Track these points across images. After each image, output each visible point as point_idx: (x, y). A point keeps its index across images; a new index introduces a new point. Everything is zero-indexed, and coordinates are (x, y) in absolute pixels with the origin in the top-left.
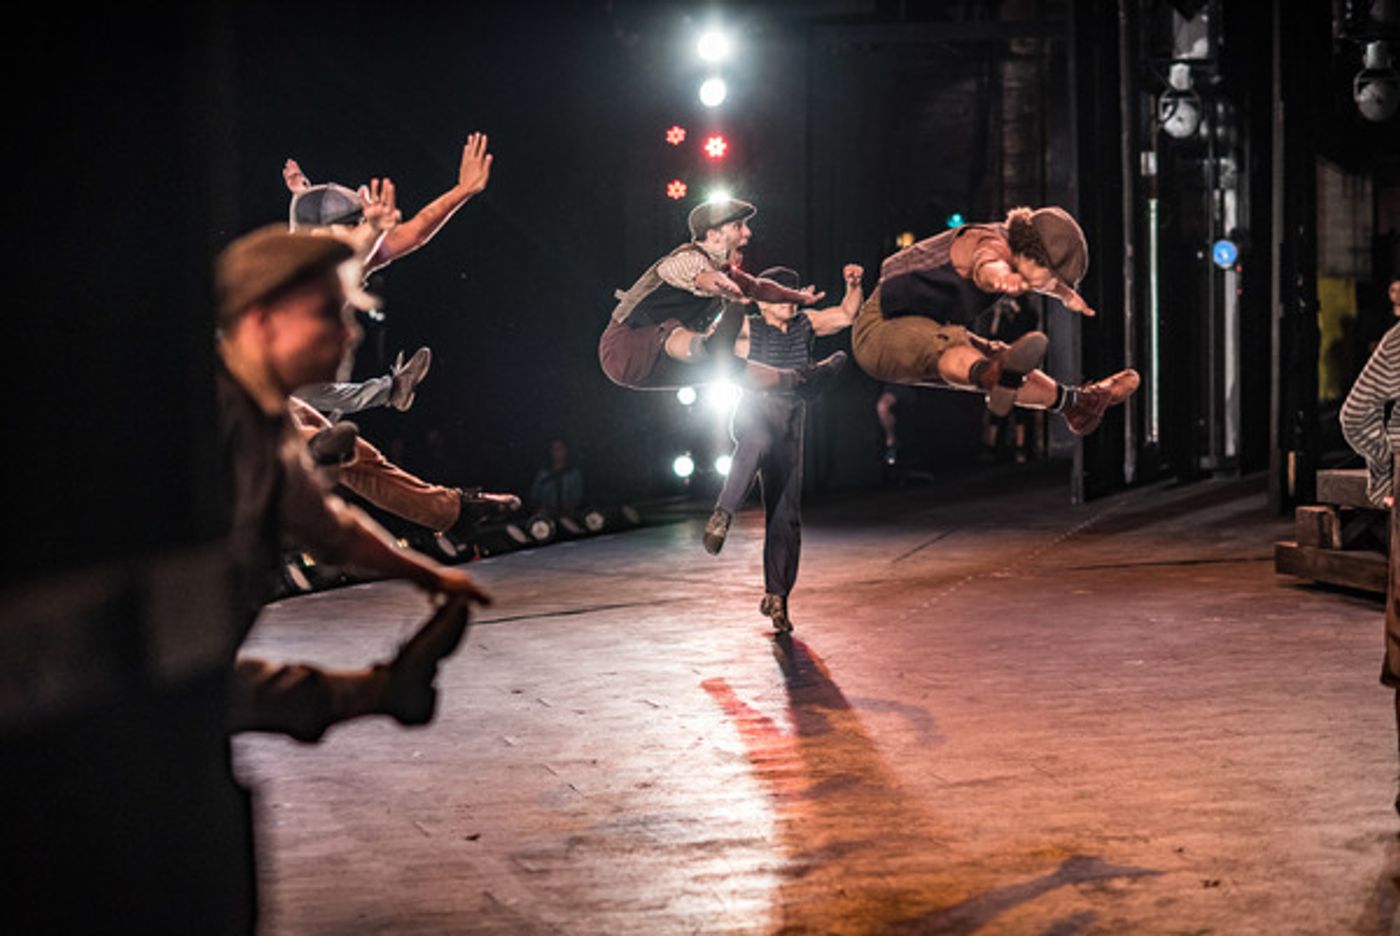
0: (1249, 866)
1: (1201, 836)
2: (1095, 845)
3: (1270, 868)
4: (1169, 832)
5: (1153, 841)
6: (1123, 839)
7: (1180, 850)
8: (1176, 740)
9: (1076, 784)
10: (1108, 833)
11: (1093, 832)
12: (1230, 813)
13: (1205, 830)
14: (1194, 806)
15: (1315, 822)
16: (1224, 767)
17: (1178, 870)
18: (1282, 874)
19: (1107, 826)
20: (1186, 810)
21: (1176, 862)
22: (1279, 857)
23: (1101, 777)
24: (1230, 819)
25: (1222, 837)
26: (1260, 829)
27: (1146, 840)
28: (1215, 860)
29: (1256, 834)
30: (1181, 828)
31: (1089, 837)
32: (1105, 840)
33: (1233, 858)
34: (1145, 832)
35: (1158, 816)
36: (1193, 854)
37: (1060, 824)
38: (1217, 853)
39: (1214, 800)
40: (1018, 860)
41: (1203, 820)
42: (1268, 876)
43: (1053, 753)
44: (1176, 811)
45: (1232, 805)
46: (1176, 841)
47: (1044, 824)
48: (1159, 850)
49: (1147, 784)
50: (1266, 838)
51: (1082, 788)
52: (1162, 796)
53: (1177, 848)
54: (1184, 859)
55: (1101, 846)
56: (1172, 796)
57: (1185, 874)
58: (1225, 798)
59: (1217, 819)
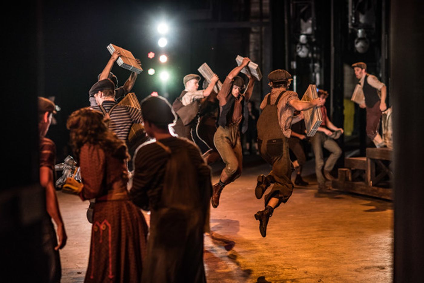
0: (327, 277)
1: (312, 268)
2: (281, 271)
3: (333, 277)
4: (303, 267)
5: (298, 269)
6: (289, 269)
7: (306, 272)
8: (304, 239)
9: (274, 252)
10: (284, 267)
11: (280, 266)
12: (320, 261)
13: (314, 266)
14: (310, 259)
15: (346, 263)
16: (318, 247)
17: (306, 278)
18: (336, 279)
19: (284, 265)
20: (307, 260)
21: (305, 276)
22: (335, 274)
23: (282, 250)
24: (321, 263)
25: (318, 268)
26: (330, 266)
27: (296, 269)
28: (316, 275)
29: (328, 267)
30: (306, 266)
31: (279, 268)
32: (283, 269)
33: (322, 274)
34: (296, 267)
35: (299, 262)
36: (310, 273)
37: (270, 264)
38: (317, 273)
39: (316, 257)
40: (258, 275)
41: (313, 263)
42: (333, 279)
43: (267, 243)
44: (305, 260)
45: (321, 258)
46: (305, 269)
47: (265, 264)
48: (300, 272)
49: (296, 252)
50: (332, 268)
51: (277, 253)
52: (300, 256)
53: (305, 271)
54: (308, 275)
55: (282, 271)
56: (303, 256)
57: (308, 279)
58: (319, 256)
59: (317, 263)
